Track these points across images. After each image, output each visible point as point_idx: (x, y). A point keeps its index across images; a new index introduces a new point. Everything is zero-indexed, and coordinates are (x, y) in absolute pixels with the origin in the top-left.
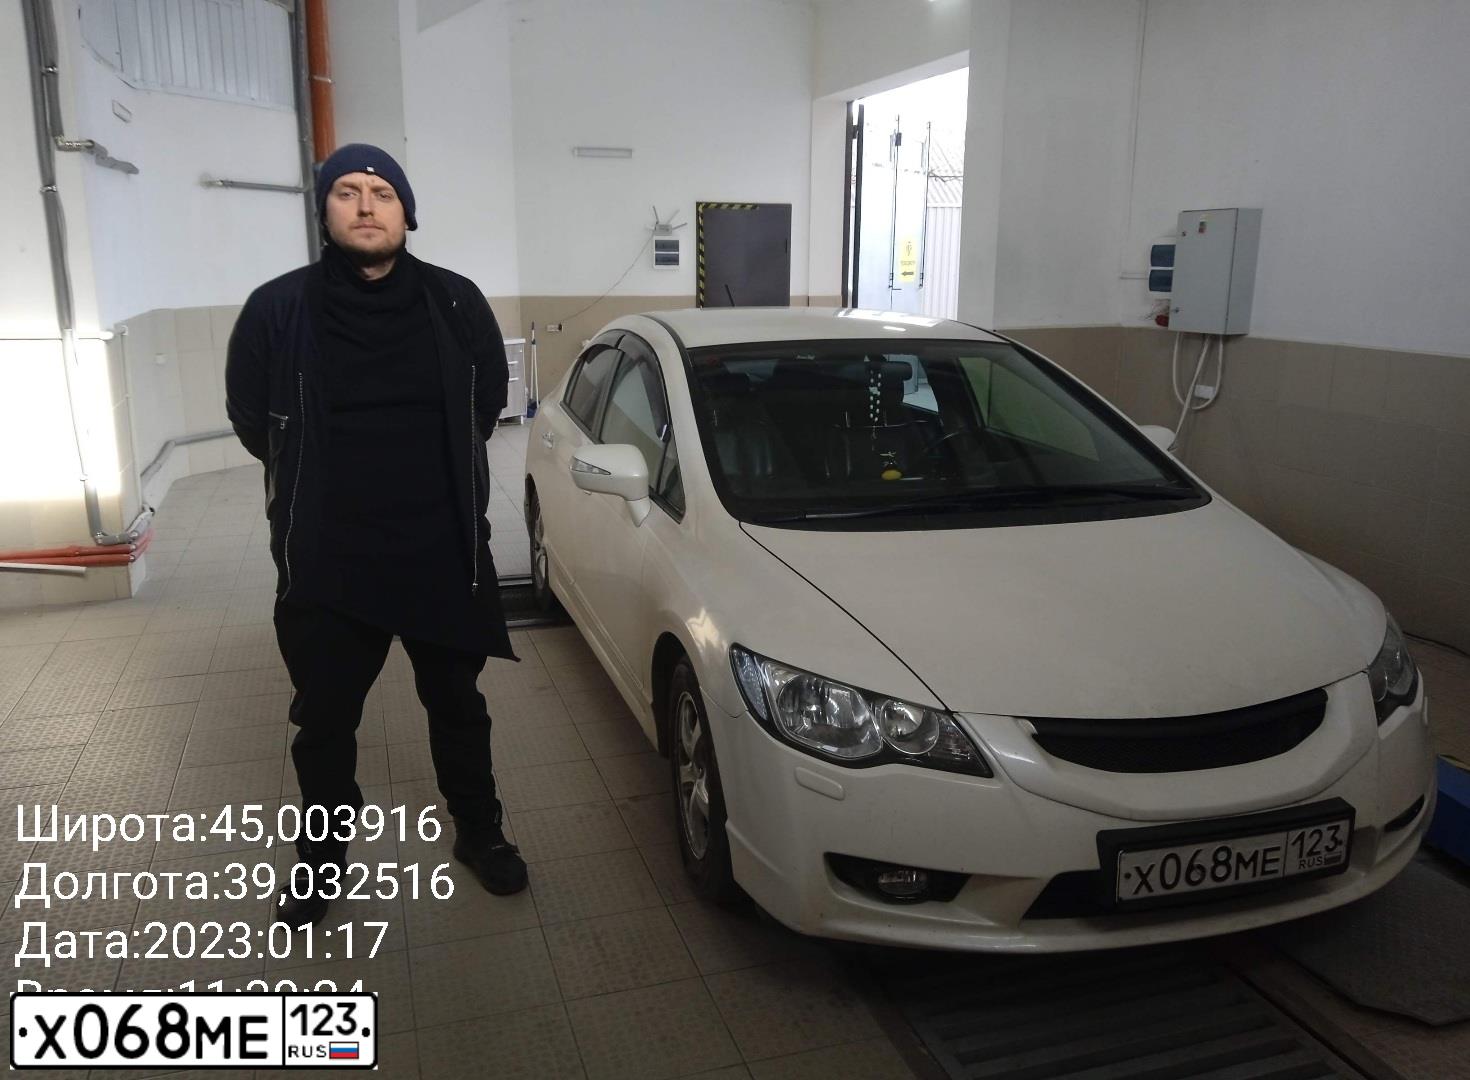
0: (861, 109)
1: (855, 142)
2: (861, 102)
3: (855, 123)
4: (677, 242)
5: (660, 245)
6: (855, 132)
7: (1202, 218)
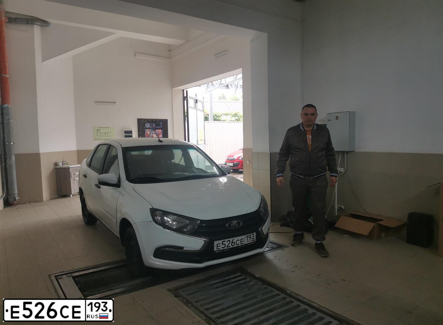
0: (187, 91)
1: (185, 101)
2: (187, 90)
3: (185, 95)
4: (132, 131)
5: (126, 132)
6: (185, 98)
7: (337, 115)
